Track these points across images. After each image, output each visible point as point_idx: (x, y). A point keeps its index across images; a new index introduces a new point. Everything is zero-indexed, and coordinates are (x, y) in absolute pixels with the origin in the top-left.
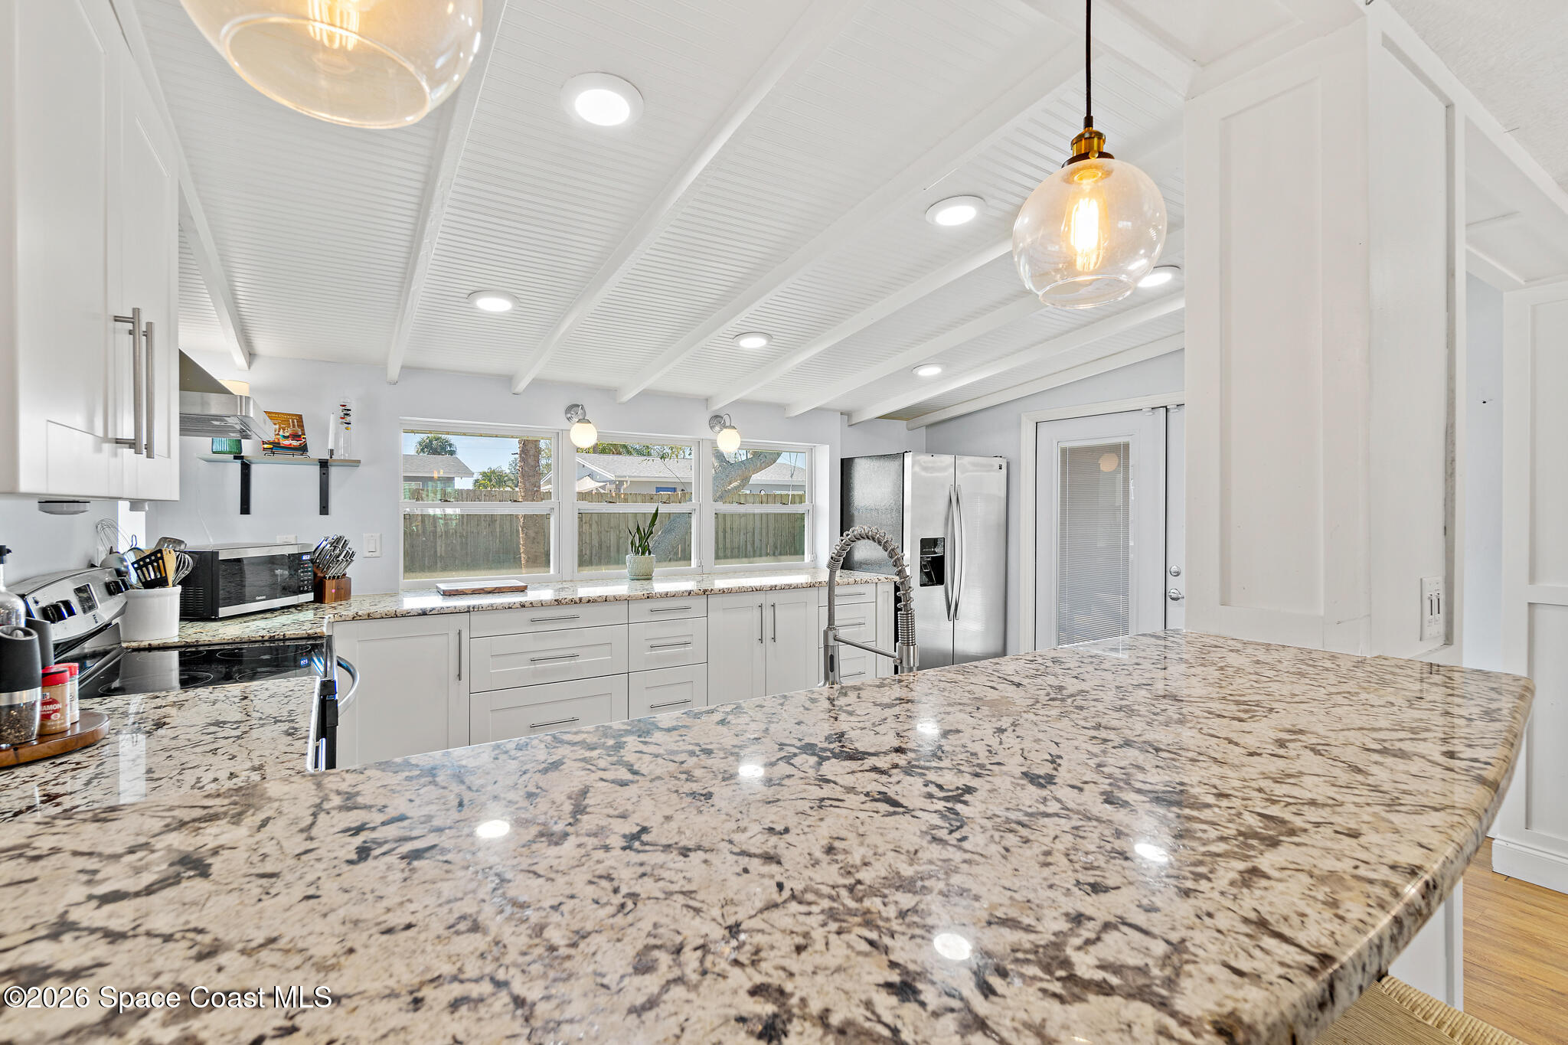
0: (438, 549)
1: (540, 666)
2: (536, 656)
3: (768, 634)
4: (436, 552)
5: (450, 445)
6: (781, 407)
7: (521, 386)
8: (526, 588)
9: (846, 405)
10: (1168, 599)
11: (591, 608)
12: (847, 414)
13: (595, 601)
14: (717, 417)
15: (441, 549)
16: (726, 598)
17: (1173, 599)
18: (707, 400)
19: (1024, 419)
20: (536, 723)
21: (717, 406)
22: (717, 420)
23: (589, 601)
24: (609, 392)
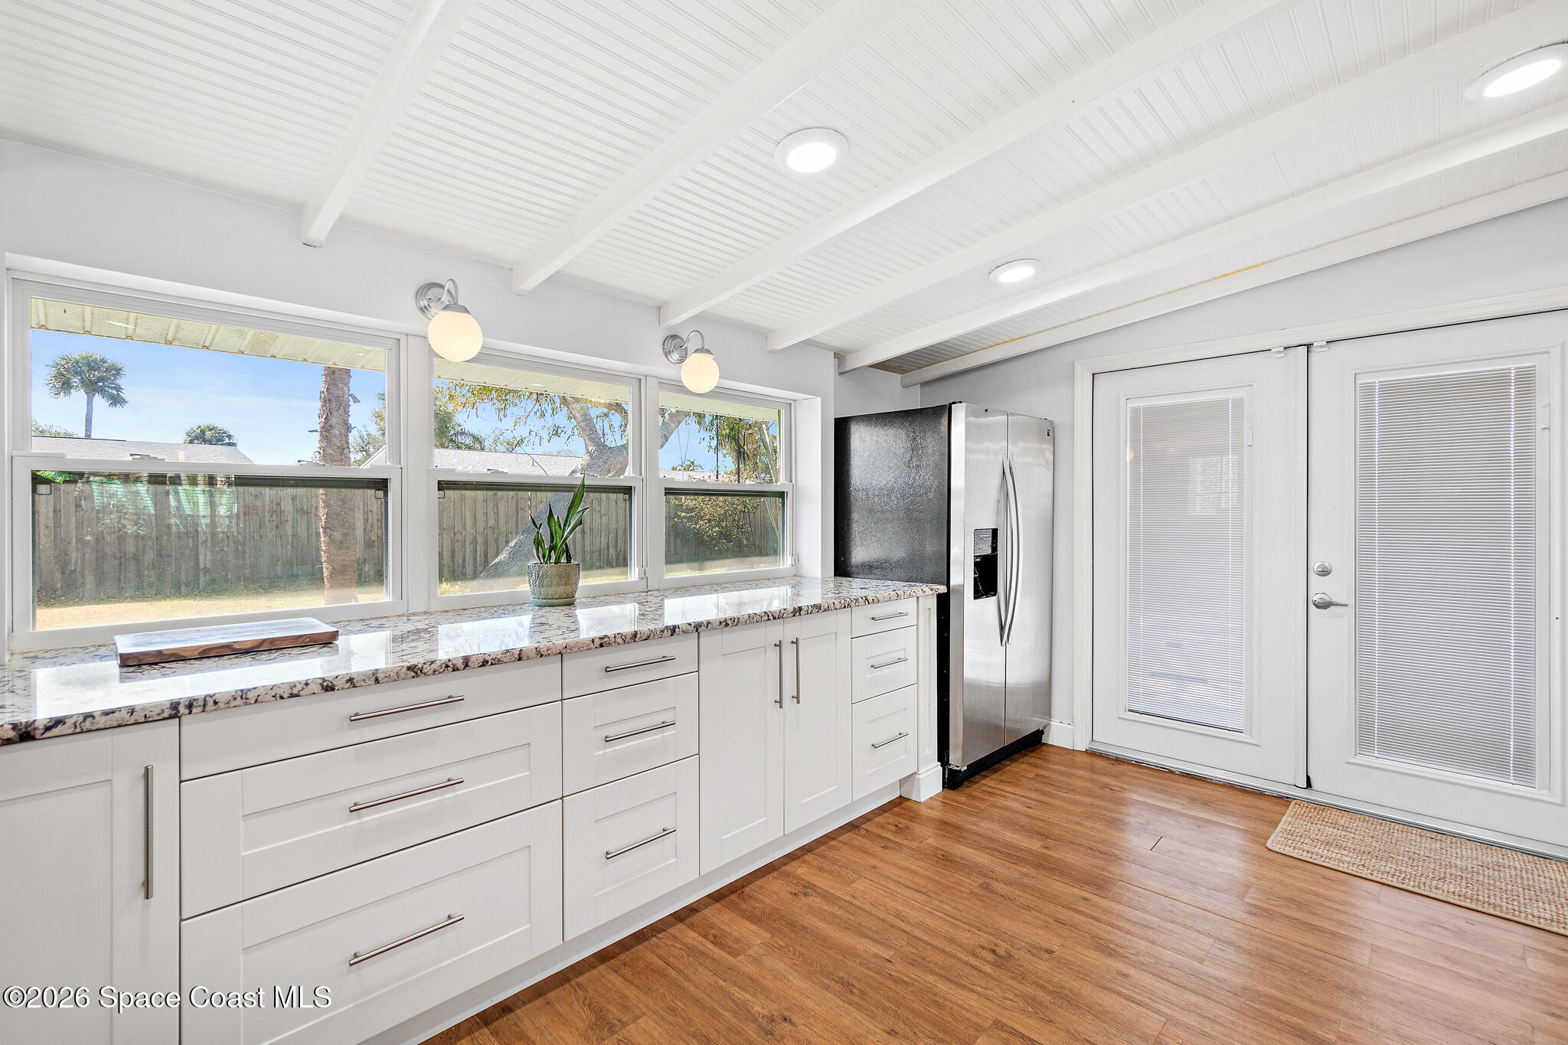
0: (201, 558)
1: (370, 817)
2: (363, 797)
3: (789, 690)
4: (197, 564)
5: (229, 437)
6: (762, 334)
7: (321, 227)
8: (334, 635)
9: (840, 343)
10: (1312, 607)
11: (490, 675)
12: (840, 356)
13: (497, 661)
14: (674, 337)
15: (205, 559)
16: (731, 636)
17: (1317, 606)
18: (660, 309)
19: (1078, 368)
20: (363, 947)
21: (676, 320)
22: (674, 343)
23: (485, 663)
24: (503, 270)
